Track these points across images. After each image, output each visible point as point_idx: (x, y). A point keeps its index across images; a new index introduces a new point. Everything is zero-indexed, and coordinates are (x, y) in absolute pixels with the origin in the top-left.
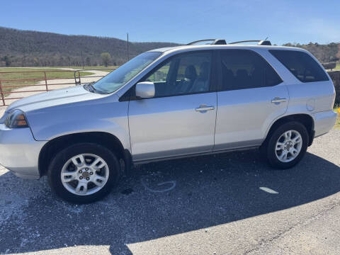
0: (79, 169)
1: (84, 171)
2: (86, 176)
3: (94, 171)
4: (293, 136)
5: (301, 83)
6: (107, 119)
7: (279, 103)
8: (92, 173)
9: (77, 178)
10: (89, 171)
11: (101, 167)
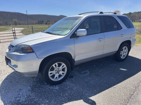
0: (55, 69)
1: (57, 70)
2: (58, 72)
3: (61, 69)
4: (125, 49)
5: (127, 28)
6: (67, 46)
7: (122, 36)
8: (60, 71)
9: (55, 74)
10: (59, 70)
11: (64, 67)
